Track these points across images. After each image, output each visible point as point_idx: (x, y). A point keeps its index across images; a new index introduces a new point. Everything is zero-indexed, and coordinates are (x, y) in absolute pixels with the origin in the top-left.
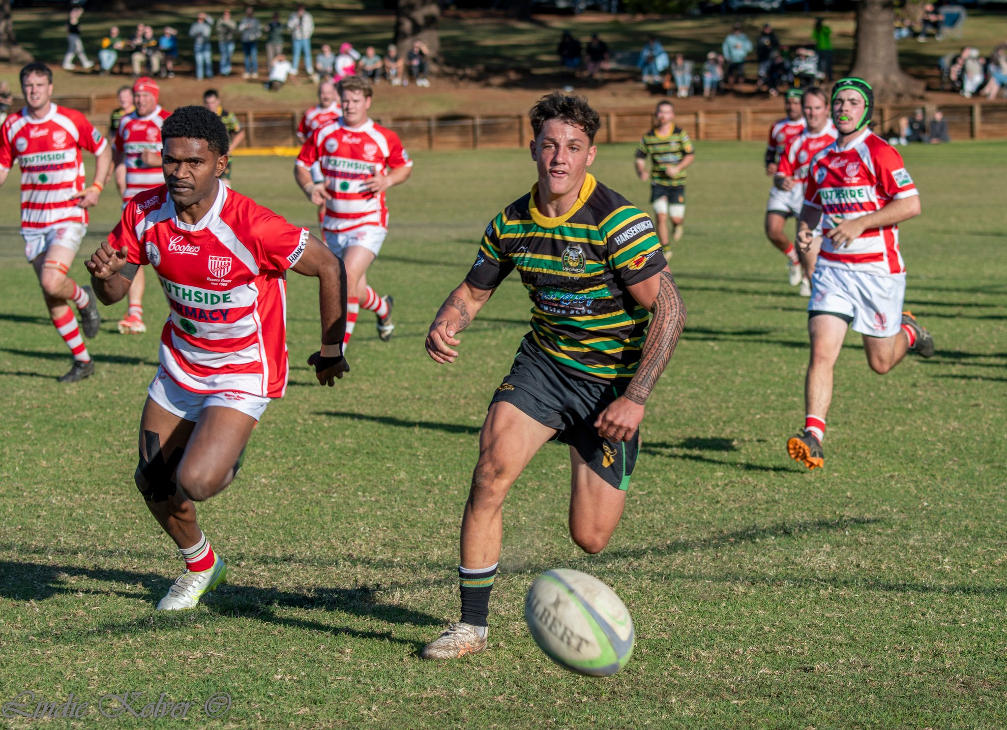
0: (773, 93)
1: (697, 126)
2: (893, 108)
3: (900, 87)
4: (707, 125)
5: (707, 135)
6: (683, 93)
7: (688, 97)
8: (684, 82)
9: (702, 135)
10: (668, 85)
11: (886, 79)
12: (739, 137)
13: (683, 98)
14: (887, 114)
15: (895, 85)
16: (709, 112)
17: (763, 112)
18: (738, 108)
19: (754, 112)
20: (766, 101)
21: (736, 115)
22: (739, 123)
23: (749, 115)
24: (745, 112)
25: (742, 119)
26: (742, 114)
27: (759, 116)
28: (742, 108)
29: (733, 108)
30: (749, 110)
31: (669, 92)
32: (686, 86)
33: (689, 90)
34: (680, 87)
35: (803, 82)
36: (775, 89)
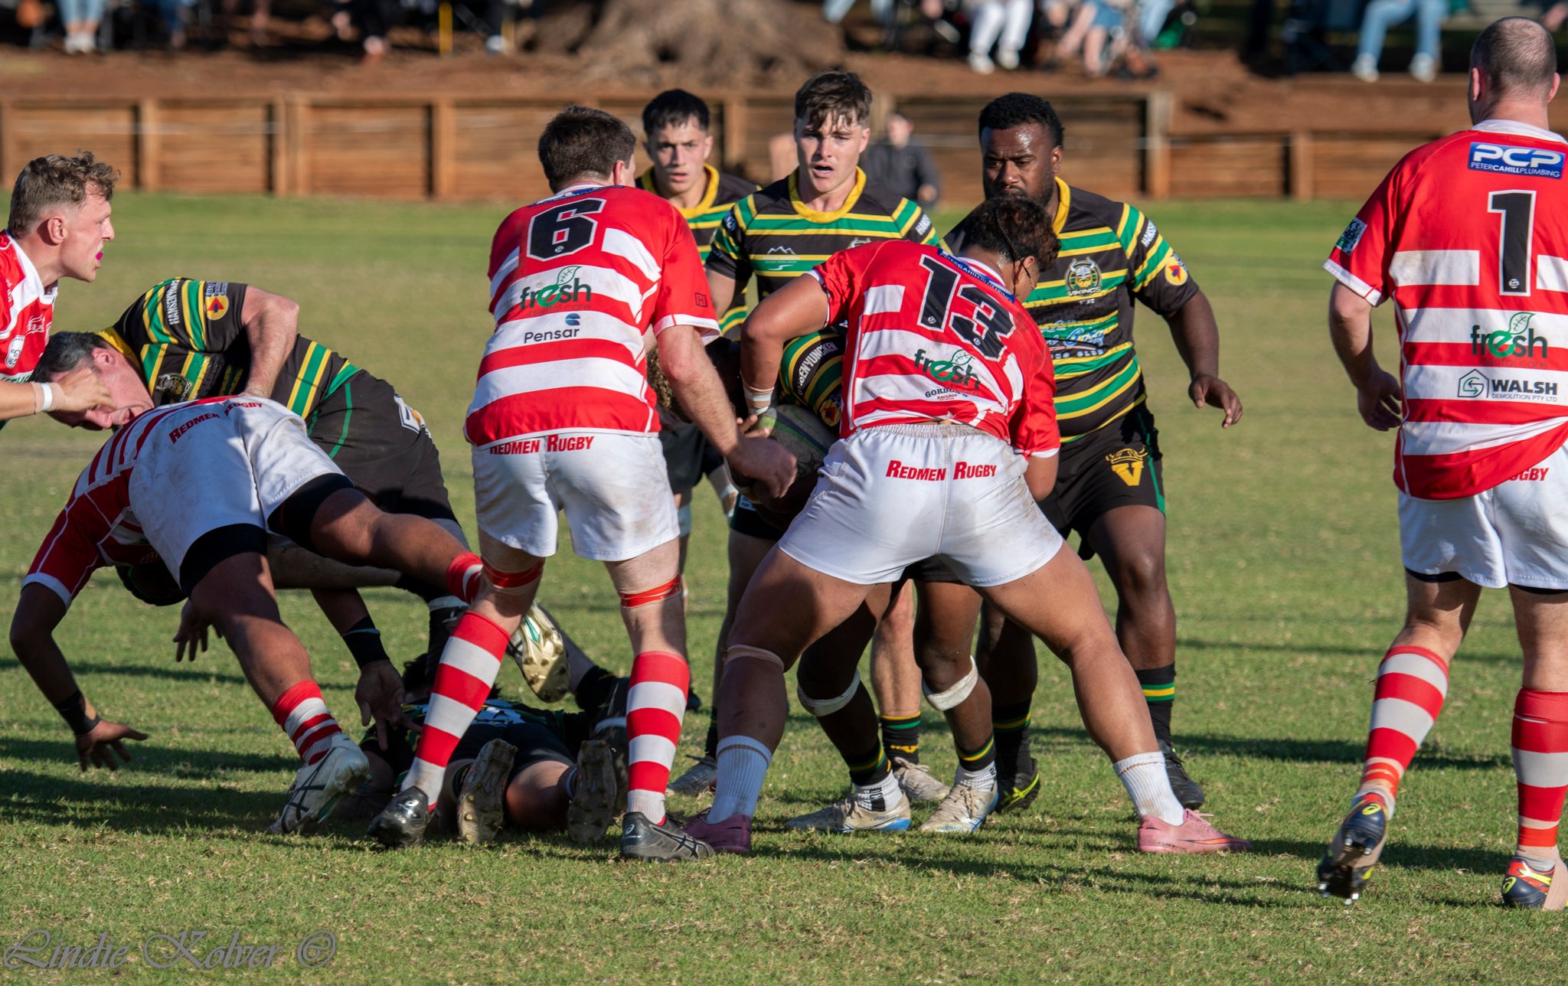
0: (375, 46)
1: (136, 143)
2: (752, 102)
3: (769, 36)
4: (168, 145)
5: (166, 173)
6: (80, 40)
7: (97, 52)
8: (83, 7)
9: (150, 174)
10: (32, 14)
11: (725, 9)
12: (270, 185)
13: (79, 54)
14: (737, 117)
15: (751, 27)
16: (173, 104)
17: (346, 106)
18: (266, 94)
19: (317, 107)
20: (351, 71)
21: (258, 113)
22: (270, 139)
23: (303, 114)
24: (290, 106)
25: (280, 126)
26: (281, 112)
27: (335, 118)
28: (277, 93)
29: (250, 94)
30: (301, 98)
31: (38, 39)
32: (93, 17)
33: (97, 33)
34: (72, 20)
35: (465, 15)
36: (381, 33)
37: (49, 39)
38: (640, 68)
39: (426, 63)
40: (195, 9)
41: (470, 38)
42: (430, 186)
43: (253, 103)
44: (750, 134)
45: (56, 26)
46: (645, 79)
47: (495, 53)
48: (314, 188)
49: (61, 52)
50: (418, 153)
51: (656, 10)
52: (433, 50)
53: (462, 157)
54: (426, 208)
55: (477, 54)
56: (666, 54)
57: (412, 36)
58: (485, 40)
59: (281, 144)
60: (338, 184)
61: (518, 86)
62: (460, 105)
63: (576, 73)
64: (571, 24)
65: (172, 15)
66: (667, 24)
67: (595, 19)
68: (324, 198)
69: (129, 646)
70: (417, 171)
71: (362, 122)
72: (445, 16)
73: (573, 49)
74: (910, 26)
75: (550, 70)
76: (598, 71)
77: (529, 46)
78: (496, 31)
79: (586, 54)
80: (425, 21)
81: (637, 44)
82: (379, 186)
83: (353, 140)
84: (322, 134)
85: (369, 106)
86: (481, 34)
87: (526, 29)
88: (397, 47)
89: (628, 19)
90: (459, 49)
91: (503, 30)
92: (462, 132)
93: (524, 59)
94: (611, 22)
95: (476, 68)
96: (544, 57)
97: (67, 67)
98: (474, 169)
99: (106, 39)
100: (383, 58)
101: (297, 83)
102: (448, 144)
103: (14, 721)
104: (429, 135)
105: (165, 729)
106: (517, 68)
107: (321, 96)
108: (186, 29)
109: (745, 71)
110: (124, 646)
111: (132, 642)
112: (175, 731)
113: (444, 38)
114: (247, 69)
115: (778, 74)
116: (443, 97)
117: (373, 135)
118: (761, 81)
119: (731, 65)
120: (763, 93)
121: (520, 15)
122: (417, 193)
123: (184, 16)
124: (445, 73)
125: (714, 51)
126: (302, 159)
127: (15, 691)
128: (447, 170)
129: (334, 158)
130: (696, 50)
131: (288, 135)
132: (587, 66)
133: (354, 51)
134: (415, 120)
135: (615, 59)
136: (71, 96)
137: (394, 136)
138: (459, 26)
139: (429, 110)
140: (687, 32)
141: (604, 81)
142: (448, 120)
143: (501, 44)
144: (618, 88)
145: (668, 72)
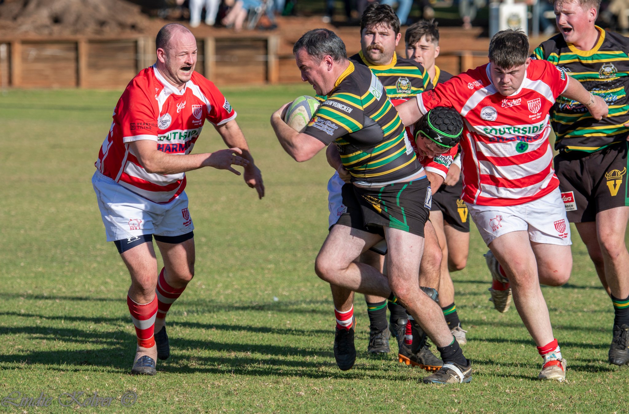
3: (104, 11)
14: (84, 48)
15: (96, 8)
38: (46, 26)
46: (46, 31)
56: (57, 20)
63: (15, 29)
64: (13, 8)
66: (57, 7)
67: (25, 5)
73: (15, 18)
75: (4, 27)
76: (24, 28)
79: (20, 20)
81: (44, 15)
89: (39, 5)
94: (32, 6)
109: (91, 27)
115: (107, 29)
118: (98, 32)
119: (86, 25)
120: (99, 37)
125: (78, 18)
130: (70, 18)
132: (20, 25)
135: (33, 22)
140: (66, 10)
144: (33, 36)
145: (56, 29)
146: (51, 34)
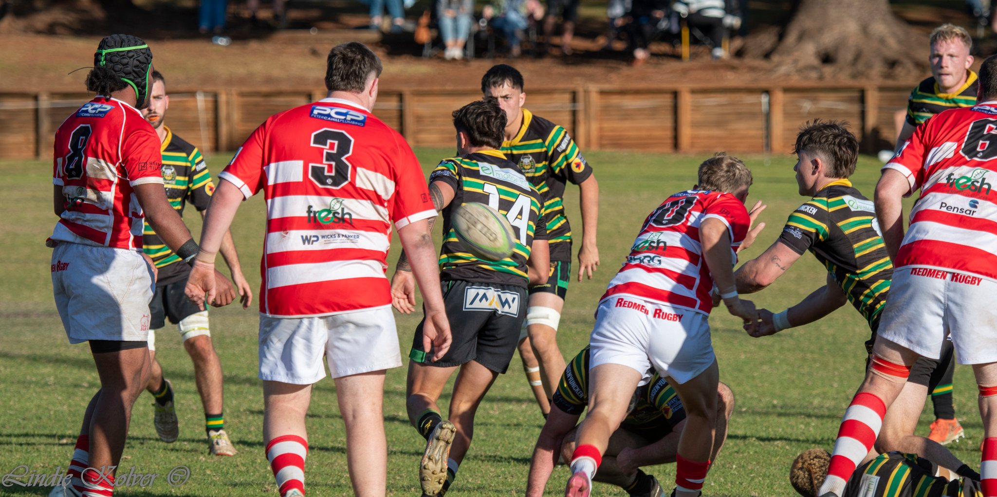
0: (640, 54)
2: (882, 89)
3: (893, 46)
6: (454, 52)
7: (465, 59)
8: (456, 30)
10: (424, 35)
11: (865, 30)
13: (454, 60)
14: (873, 98)
15: (882, 42)
17: (622, 93)
18: (571, 86)
19: (603, 93)
20: (625, 70)
21: (567, 97)
22: (574, 113)
23: (595, 98)
24: (587, 92)
25: (580, 106)
26: (581, 96)
27: (615, 100)
28: (579, 85)
29: (561, 86)
30: (593, 88)
31: (427, 51)
32: (462, 38)
33: (465, 48)
34: (449, 40)
35: (698, 34)
36: (644, 47)
37: (435, 52)
38: (813, 68)
39: (674, 65)
40: (526, 31)
41: (701, 49)
42: (676, 144)
43: (564, 91)
44: (880, 109)
45: (439, 43)
46: (814, 75)
47: (718, 58)
48: (602, 146)
49: (442, 59)
50: (668, 123)
51: (820, 30)
52: (678, 57)
53: (696, 125)
54: (674, 157)
55: (706, 59)
56: (827, 59)
57: (665, 48)
58: (711, 51)
59: (581, 117)
60: (617, 142)
61: (732, 79)
62: (694, 92)
63: (770, 71)
64: (765, 39)
65: (513, 35)
66: (828, 39)
67: (781, 37)
68: (608, 151)
69: (485, 438)
70: (669, 133)
71: (631, 103)
72: (686, 34)
73: (767, 56)
74: (983, 40)
75: (752, 69)
76: (783, 69)
77: (739, 54)
78: (718, 45)
79: (775, 58)
80: (672, 38)
81: (808, 52)
82: (644, 144)
83: (627, 115)
84: (606, 110)
85: (637, 92)
86: (709, 46)
87: (738, 43)
88: (654, 55)
89: (803, 37)
90: (694, 56)
91: (723, 44)
92: (696, 108)
93: (736, 62)
94: (791, 38)
95: (705, 68)
96: (748, 61)
97: (446, 68)
98: (704, 132)
99: (471, 51)
100: (646, 62)
101: (591, 78)
102: (686, 116)
103: (412, 486)
104: (675, 110)
105: (507, 491)
106: (733, 68)
107: (607, 86)
108: (521, 44)
109: (878, 68)
110: (481, 438)
111: (487, 435)
112: (514, 492)
113: (685, 49)
114: (560, 69)
115: (899, 71)
116: (684, 87)
117: (639, 110)
118: (887, 76)
119: (869, 66)
120: (890, 83)
121: (733, 33)
122: (668, 149)
123: (520, 35)
124: (685, 72)
125: (858, 56)
126: (594, 127)
127: (413, 467)
128: (686, 133)
129: (614, 125)
130: (846, 56)
131: (586, 111)
132: (776, 66)
133: (627, 57)
134: (666, 101)
135: (796, 61)
136: (449, 87)
137: (653, 112)
138: (694, 41)
139: (675, 94)
140: (841, 44)
141: (788, 75)
142: (687, 101)
143: (721, 53)
144: (796, 80)
145: (828, 70)
146: (821, 78)
